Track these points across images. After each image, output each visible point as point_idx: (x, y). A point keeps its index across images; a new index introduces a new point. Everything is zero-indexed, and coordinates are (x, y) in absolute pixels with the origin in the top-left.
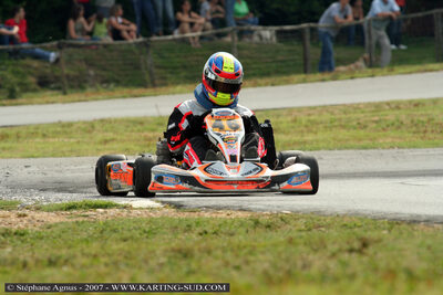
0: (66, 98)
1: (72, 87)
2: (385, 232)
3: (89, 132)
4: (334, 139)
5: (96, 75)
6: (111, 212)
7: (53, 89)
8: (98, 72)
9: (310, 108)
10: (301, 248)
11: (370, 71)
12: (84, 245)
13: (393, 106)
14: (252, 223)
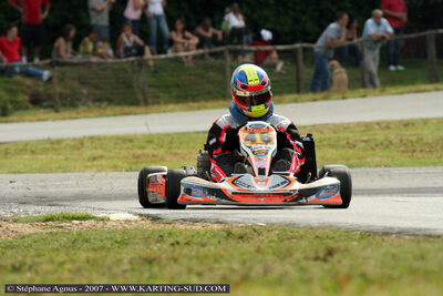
0: (58, 115)
1: (64, 105)
2: (355, 243)
3: (78, 149)
4: (322, 158)
5: (90, 94)
6: (87, 223)
7: (45, 107)
8: (91, 90)
10: (269, 257)
11: (362, 90)
12: (54, 253)
13: (383, 126)
14: (225, 234)
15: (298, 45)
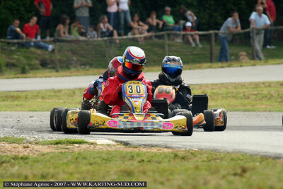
0: (58, 74)
1: (62, 67)
2: (258, 164)
3: (72, 96)
4: (228, 105)
5: (78, 60)
6: (83, 146)
7: (50, 68)
8: (79, 58)
9: (213, 85)
10: (204, 172)
11: (252, 61)
12: (65, 166)
13: (267, 85)
14: (173, 155)
15: (212, 32)
